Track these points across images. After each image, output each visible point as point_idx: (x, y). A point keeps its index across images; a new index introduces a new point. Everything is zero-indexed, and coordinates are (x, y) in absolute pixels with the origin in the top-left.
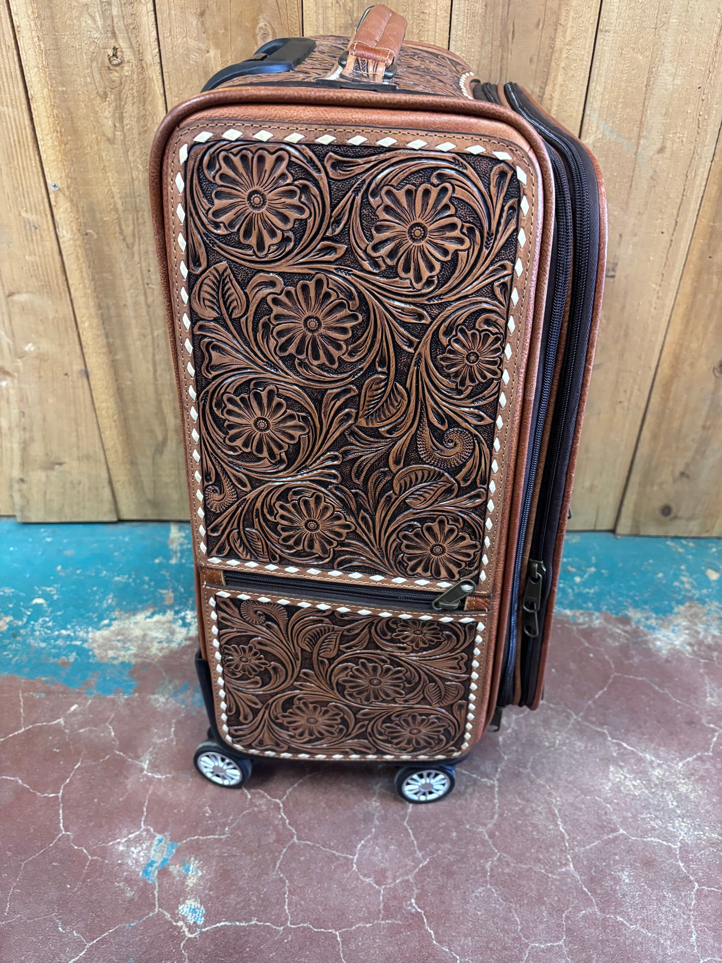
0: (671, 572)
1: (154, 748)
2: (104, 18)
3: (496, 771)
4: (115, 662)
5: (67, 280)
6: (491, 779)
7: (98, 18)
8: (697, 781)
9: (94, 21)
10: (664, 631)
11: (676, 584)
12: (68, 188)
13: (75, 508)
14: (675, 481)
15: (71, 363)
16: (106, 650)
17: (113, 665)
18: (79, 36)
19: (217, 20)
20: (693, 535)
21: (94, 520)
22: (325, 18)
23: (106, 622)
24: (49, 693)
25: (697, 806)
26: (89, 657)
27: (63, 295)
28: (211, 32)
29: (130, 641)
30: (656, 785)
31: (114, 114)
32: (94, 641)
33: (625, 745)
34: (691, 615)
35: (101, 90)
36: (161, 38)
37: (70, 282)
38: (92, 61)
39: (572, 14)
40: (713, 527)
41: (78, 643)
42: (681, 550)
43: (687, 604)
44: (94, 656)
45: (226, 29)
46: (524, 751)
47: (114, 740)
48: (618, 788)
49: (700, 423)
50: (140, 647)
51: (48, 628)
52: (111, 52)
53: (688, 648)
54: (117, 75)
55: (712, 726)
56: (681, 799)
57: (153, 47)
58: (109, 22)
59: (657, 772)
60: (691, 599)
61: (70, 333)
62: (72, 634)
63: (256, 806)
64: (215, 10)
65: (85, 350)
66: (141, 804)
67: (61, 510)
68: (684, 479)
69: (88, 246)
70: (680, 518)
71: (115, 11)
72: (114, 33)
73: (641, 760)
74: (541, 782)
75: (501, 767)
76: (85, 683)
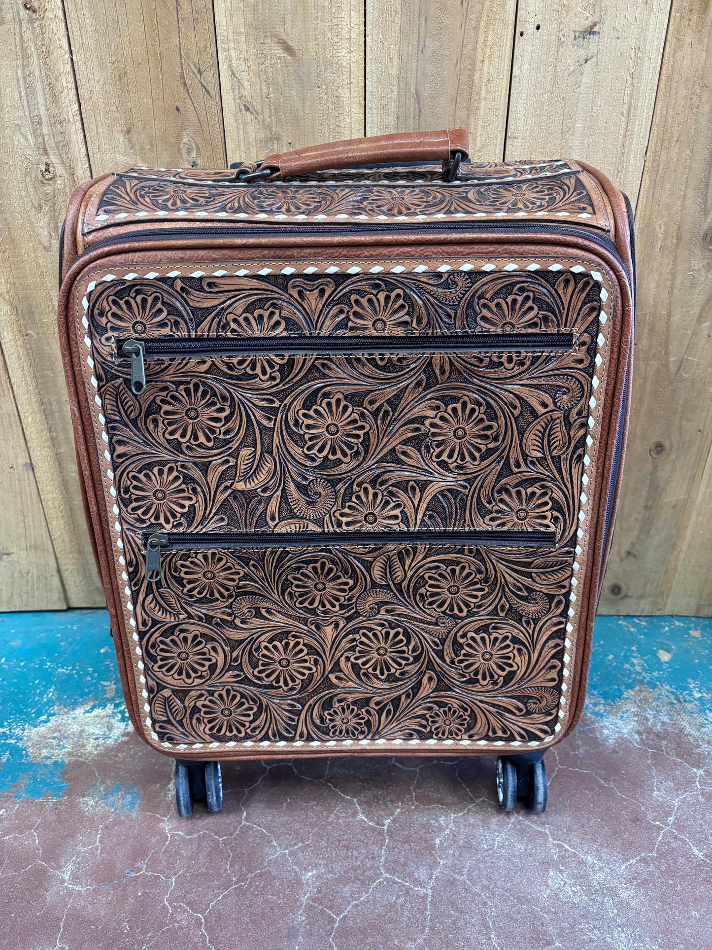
0: (622, 654)
1: (77, 857)
2: (36, 136)
3: (431, 878)
4: (48, 762)
5: (9, 378)
6: (424, 887)
7: (30, 137)
8: (639, 885)
9: (26, 139)
10: (611, 718)
11: (627, 666)
12: (8, 292)
13: (24, 598)
14: (622, 560)
15: (16, 457)
16: (40, 749)
17: (45, 765)
18: (12, 154)
19: (143, 136)
20: (645, 613)
21: (43, 609)
22: (246, 133)
23: (44, 718)
25: (638, 914)
26: (21, 757)
27: (6, 392)
28: (137, 148)
29: (65, 738)
30: (597, 890)
31: (49, 224)
32: (29, 739)
33: (566, 846)
34: (641, 701)
35: (36, 203)
36: (90, 154)
37: (13, 380)
38: (26, 176)
39: (480, 123)
40: (665, 605)
41: (13, 741)
42: (632, 630)
43: (637, 688)
44: (28, 756)
45: (152, 145)
46: (460, 855)
47: (38, 849)
48: (557, 895)
49: (642, 503)
50: (76, 745)
52: (43, 168)
53: (637, 736)
54: (50, 188)
55: (658, 823)
56: (622, 905)
57: (83, 162)
58: (40, 140)
59: (599, 877)
60: (641, 682)
61: (14, 428)
62: (8, 732)
63: (176, 921)
64: (141, 128)
65: (29, 444)
66: (59, 919)
67: (10, 599)
68: (631, 558)
69: (28, 346)
70: (631, 597)
71: (45, 130)
72: (45, 150)
73: (582, 863)
74: (477, 889)
75: (436, 873)
76: (15, 786)
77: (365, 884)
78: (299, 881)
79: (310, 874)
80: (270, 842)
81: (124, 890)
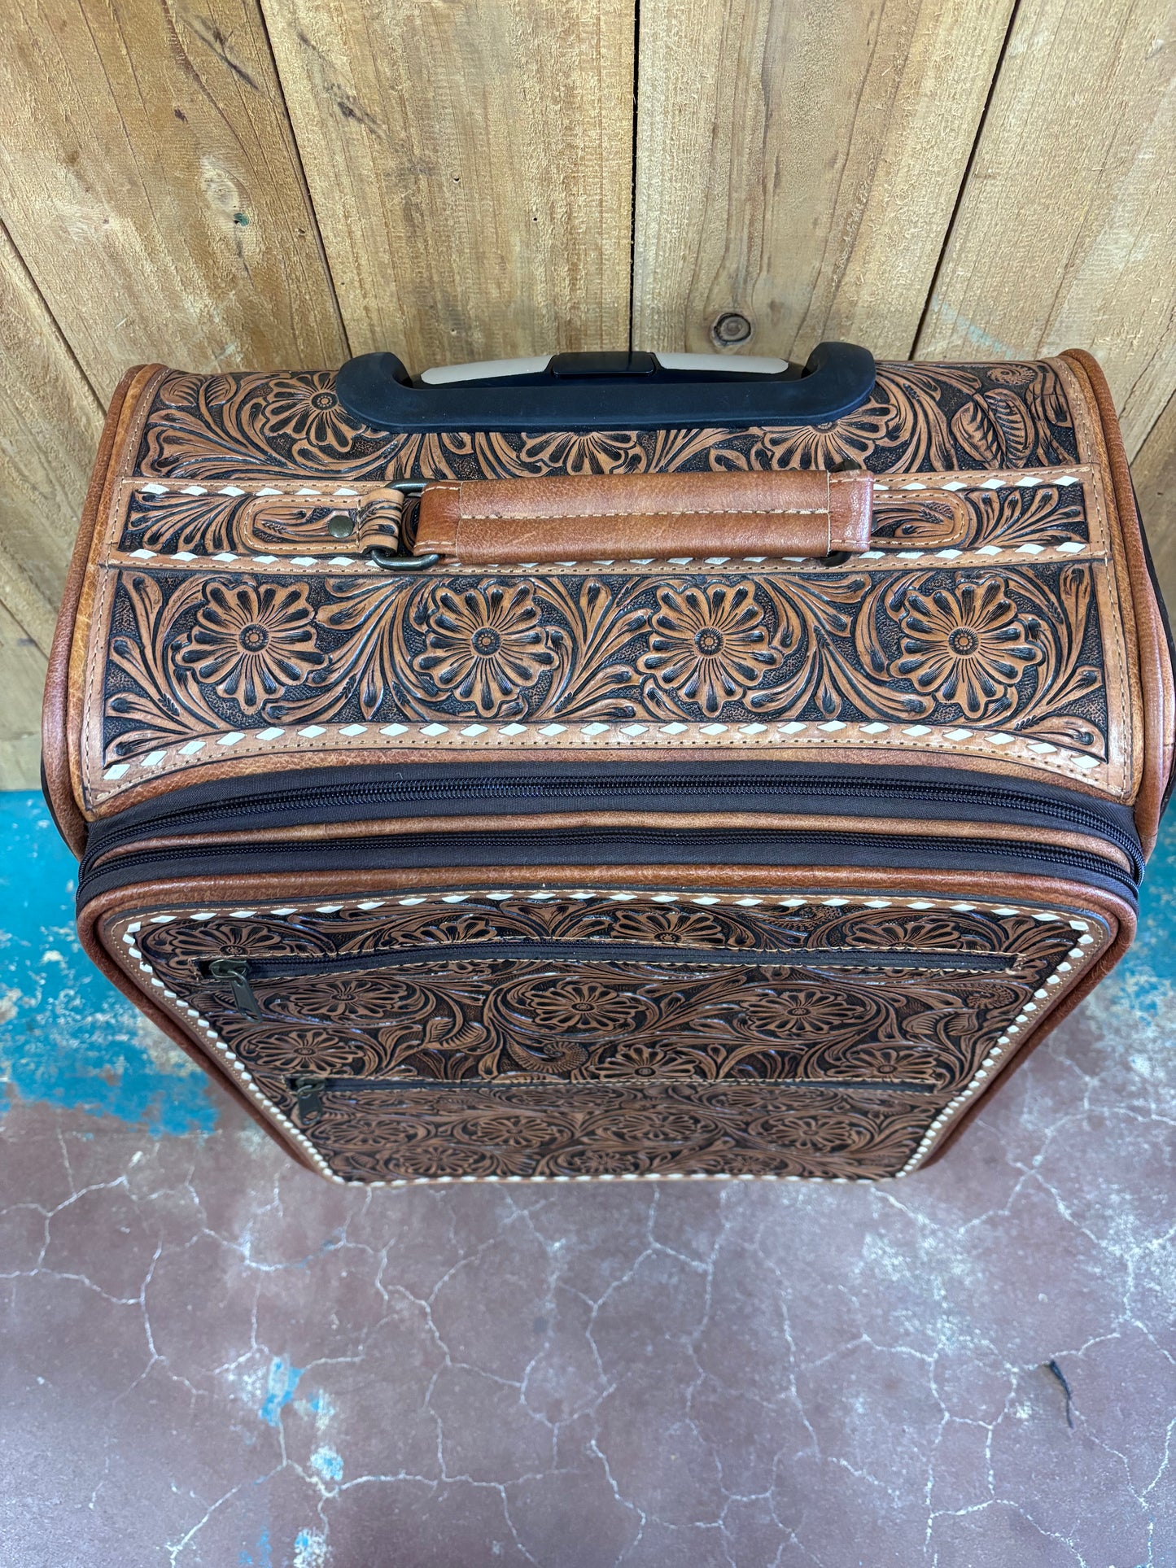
1: (255, 1222)
3: (712, 1248)
4: (183, 1073)
6: (704, 1261)
8: (978, 1257)
16: (166, 1051)
17: (180, 1079)
19: (108, 168)
22: (350, 159)
24: (99, 1131)
25: (971, 1297)
26: (143, 1064)
28: (101, 189)
30: (923, 1264)
33: (892, 1200)
41: (124, 1038)
44: (151, 1062)
46: (753, 1215)
47: (201, 1212)
48: (872, 1270)
51: (75, 1010)
55: (1019, 1165)
56: (954, 1285)
59: (928, 1243)
62: (113, 1021)
63: (397, 1312)
64: (99, 151)
66: (248, 1312)
73: (910, 1223)
74: (770, 1264)
75: (720, 1241)
76: (146, 1114)
77: (629, 1256)
78: (543, 1254)
79: (557, 1245)
80: (503, 1198)
81: (323, 1269)
